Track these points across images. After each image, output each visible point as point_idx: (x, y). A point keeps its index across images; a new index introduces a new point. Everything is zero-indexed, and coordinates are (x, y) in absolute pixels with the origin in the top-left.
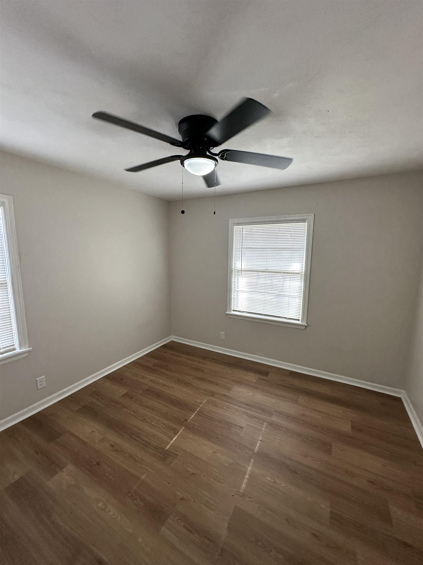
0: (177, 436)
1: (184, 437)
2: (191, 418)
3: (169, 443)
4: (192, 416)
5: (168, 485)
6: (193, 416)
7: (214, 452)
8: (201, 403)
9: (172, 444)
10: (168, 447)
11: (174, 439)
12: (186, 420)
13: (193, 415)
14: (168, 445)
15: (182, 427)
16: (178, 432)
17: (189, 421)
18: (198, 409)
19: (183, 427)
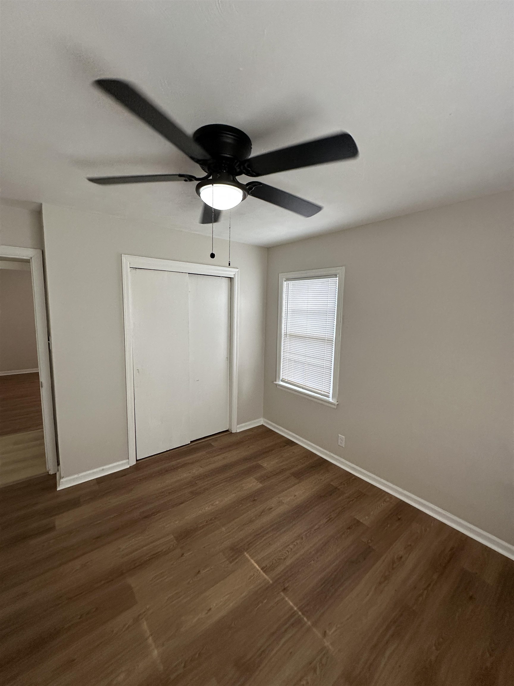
0: (260, 569)
1: (253, 578)
2: (287, 599)
3: (252, 558)
4: (292, 602)
5: (203, 547)
6: (291, 604)
7: (210, 609)
8: (325, 634)
9: (249, 561)
10: (247, 555)
11: (255, 565)
12: (285, 589)
13: (294, 604)
14: (250, 556)
15: (272, 580)
16: (264, 572)
17: (282, 594)
18: (308, 620)
19: (271, 582)
